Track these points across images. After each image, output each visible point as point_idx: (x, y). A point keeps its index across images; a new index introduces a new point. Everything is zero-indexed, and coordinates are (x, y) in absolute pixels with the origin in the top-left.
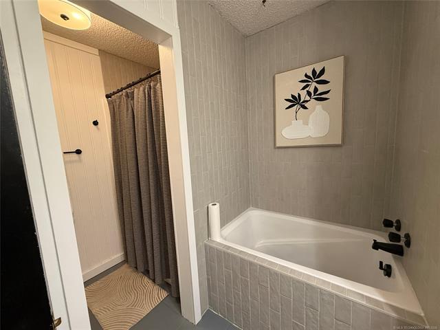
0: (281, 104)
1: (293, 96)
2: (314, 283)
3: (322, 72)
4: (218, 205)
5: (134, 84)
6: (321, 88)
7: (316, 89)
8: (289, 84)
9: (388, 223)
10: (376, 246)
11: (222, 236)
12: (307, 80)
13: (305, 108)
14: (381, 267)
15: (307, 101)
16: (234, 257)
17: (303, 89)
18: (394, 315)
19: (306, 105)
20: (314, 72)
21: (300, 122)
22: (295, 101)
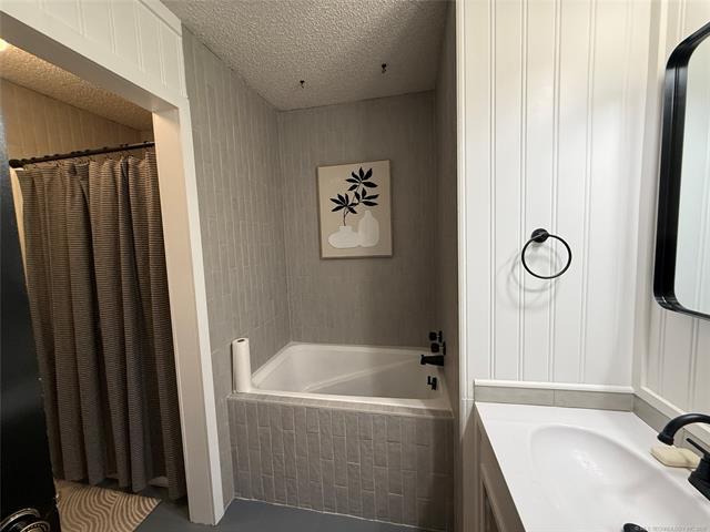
0: (327, 206)
1: (340, 196)
2: (367, 410)
3: (370, 173)
4: (247, 340)
5: (88, 153)
6: (370, 192)
7: (364, 192)
8: (335, 181)
9: (433, 336)
10: (425, 360)
11: (253, 385)
12: (354, 180)
13: (354, 212)
14: (429, 383)
15: (355, 204)
16: (273, 406)
17: (351, 189)
18: (431, 417)
19: (355, 208)
20: (361, 172)
21: (349, 228)
22: (342, 202)
